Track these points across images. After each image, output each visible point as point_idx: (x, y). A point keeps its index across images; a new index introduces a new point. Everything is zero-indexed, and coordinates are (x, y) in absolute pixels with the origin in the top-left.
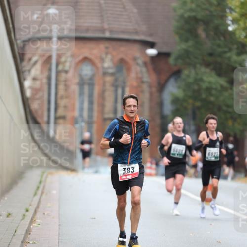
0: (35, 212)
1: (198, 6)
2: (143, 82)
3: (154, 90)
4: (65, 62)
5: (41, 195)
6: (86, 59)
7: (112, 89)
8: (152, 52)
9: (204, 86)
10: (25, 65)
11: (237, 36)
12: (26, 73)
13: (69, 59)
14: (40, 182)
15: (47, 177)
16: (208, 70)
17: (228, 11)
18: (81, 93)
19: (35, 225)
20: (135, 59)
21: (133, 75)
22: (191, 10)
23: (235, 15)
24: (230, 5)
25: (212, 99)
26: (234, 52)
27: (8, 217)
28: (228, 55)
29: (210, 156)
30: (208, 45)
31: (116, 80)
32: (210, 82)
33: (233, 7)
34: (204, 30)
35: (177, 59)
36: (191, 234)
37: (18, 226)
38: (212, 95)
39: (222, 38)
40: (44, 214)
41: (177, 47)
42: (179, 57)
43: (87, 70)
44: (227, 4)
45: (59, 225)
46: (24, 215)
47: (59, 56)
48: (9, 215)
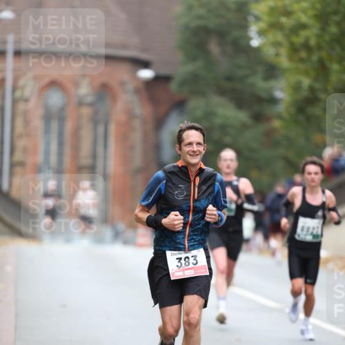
1: (209, 11)
2: (133, 116)
3: (149, 127)
4: (25, 86)
6: (53, 84)
7: (91, 126)
8: (146, 74)
13: (30, 83)
17: (251, 19)
18: (47, 131)
20: (122, 84)
21: (120, 106)
23: (262, 25)
26: (260, 75)
31: (96, 113)
34: (220, 44)
35: (181, 84)
43: (55, 99)
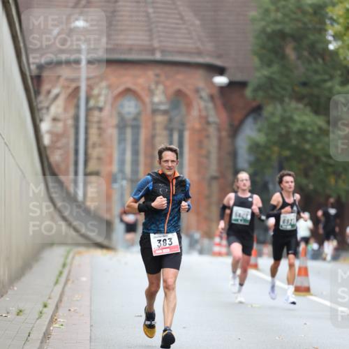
0: (57, 307)
1: (285, 15)
2: (208, 123)
3: (224, 134)
4: (99, 95)
5: (66, 283)
6: (128, 91)
7: (165, 133)
8: (221, 80)
9: (295, 127)
10: (42, 100)
11: (341, 57)
12: (44, 111)
13: (104, 92)
14: (64, 265)
15: (73, 258)
16: (300, 106)
17: (328, 22)
18: (122, 140)
19: (57, 325)
20: (197, 91)
21: (195, 113)
22: (276, 22)
23: (338, 27)
24: (330, 14)
25: (307, 146)
26: (337, 80)
27: (18, 314)
28: (329, 84)
29: (286, 224)
30: (300, 71)
31: (170, 120)
32: (303, 123)
33: (335, 17)
34: (295, 49)
35: (255, 90)
36: (277, 338)
37: (33, 327)
38: (307, 141)
39: (320, 61)
40: (70, 310)
41: (256, 73)
42: (258, 88)
43: (130, 107)
44: (327, 13)
45: (91, 326)
46: (41, 313)
47: (90, 88)
48: (20, 312)
